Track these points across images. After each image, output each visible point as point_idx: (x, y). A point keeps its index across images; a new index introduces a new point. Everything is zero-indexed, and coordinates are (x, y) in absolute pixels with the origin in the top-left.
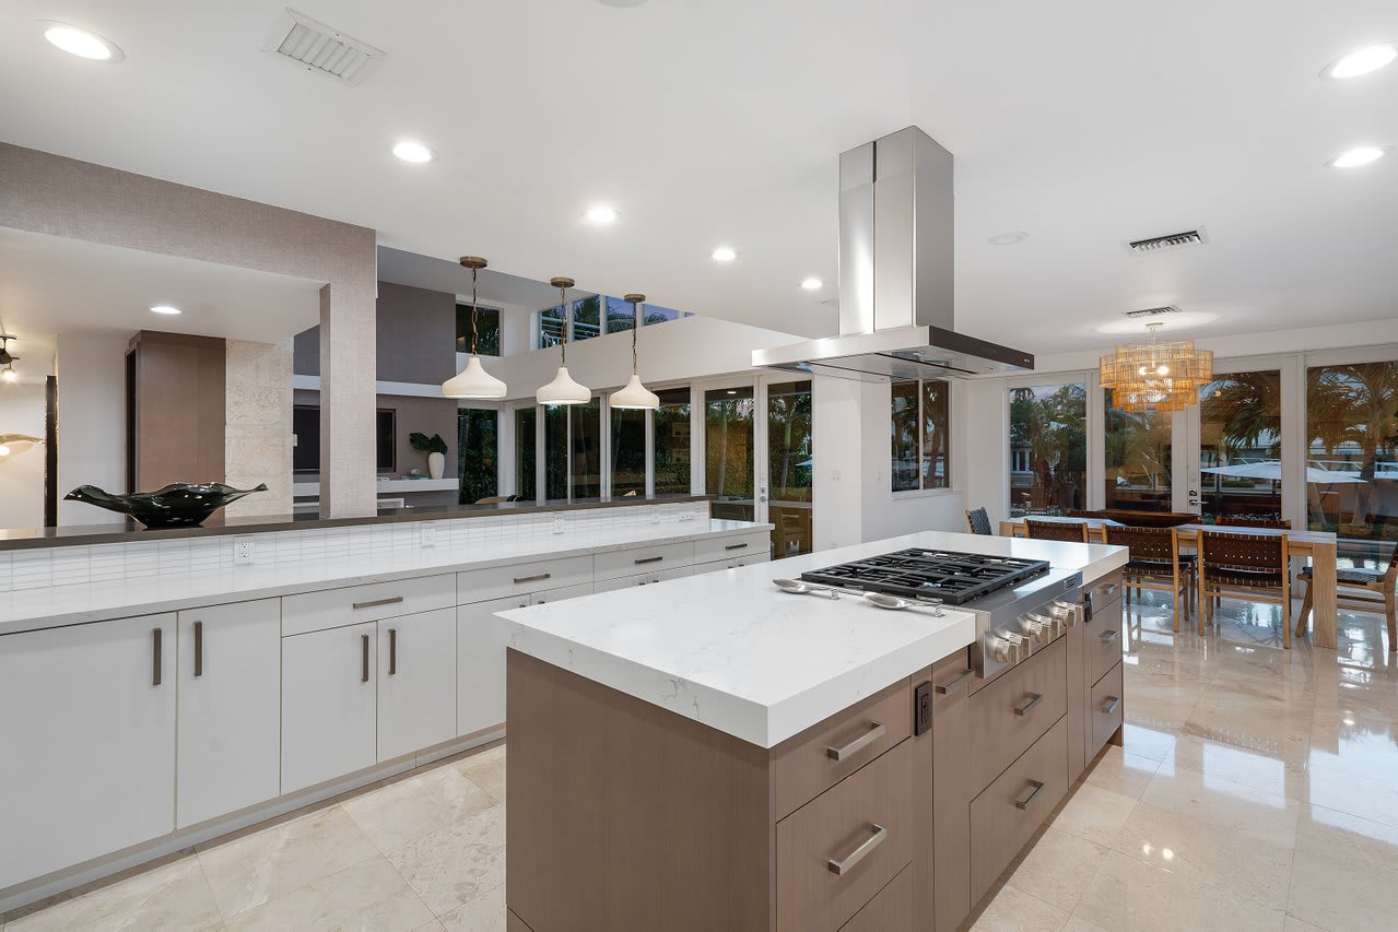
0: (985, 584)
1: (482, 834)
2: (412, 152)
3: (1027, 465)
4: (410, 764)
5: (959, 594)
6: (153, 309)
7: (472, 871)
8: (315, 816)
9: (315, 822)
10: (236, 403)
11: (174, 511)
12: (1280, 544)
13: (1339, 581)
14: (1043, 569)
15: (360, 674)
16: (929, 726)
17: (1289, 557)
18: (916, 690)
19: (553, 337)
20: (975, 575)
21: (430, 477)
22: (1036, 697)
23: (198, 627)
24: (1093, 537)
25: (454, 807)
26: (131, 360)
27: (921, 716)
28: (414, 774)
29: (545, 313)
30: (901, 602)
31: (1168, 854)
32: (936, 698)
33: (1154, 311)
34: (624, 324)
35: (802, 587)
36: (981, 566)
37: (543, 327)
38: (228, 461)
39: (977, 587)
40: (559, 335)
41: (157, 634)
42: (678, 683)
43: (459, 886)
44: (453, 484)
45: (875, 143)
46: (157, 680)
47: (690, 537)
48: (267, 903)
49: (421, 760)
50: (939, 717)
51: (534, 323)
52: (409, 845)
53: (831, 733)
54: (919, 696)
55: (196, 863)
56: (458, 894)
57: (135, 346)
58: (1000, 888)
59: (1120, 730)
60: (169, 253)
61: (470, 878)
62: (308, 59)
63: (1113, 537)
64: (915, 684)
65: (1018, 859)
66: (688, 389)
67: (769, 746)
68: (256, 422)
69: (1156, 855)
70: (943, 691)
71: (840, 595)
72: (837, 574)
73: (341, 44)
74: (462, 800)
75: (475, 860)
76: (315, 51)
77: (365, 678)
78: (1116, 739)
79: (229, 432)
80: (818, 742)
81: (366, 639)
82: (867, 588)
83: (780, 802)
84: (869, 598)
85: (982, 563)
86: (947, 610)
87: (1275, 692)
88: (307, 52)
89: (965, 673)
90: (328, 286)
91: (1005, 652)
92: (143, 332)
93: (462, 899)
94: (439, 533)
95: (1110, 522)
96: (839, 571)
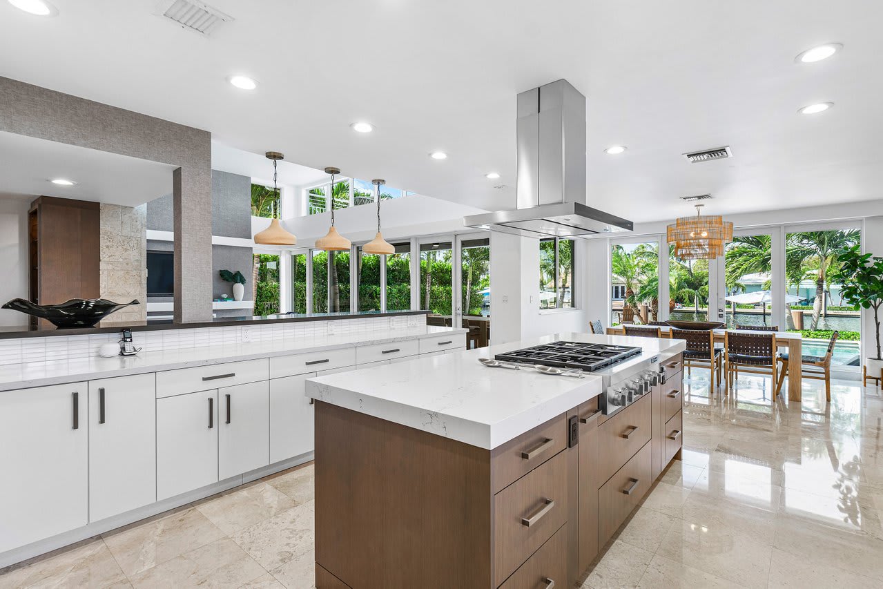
0: (606, 360)
1: (292, 523)
2: (243, 83)
3: (620, 295)
4: (239, 482)
5: (592, 365)
6: (54, 182)
7: (288, 544)
8: (180, 515)
9: (180, 519)
10: (108, 247)
11: (78, 317)
12: (771, 339)
13: (803, 361)
14: (639, 353)
15: (207, 423)
16: (577, 442)
17: (777, 347)
18: (570, 421)
19: (317, 207)
20: (600, 355)
21: (234, 300)
22: (634, 428)
23: (102, 392)
24: (665, 335)
25: (271, 507)
26: (33, 215)
27: (572, 437)
28: (242, 488)
29: (312, 191)
30: (558, 371)
31: (705, 530)
32: (581, 425)
33: (699, 198)
34: (365, 199)
35: (497, 363)
36: (602, 351)
37: (310, 201)
38: (102, 285)
39: (601, 362)
40: (322, 206)
41: (75, 396)
42: (433, 415)
43: (280, 553)
44: (251, 305)
45: (539, 88)
46: (75, 426)
47: (417, 336)
48: (155, 567)
49: (246, 480)
50: (582, 437)
51: (305, 197)
52: (244, 530)
53: (523, 444)
54: (572, 424)
55: (103, 545)
56: (280, 558)
57: (36, 206)
58: (614, 542)
59: (680, 451)
60: (74, 144)
61: (287, 549)
62: (183, 21)
63: (676, 335)
64: (569, 417)
65: (623, 525)
66: (409, 244)
67: (491, 449)
68: (121, 260)
69: (698, 529)
70: (584, 421)
71: (520, 368)
72: (517, 355)
73: (207, 12)
74: (276, 502)
75: (289, 538)
76: (188, 16)
77: (211, 426)
78: (678, 456)
79: (103, 266)
80: (516, 448)
81: (211, 401)
82: (536, 362)
83: (496, 483)
84: (539, 368)
85: (602, 349)
86: (586, 375)
87: (767, 427)
88: (183, 17)
89: (596, 412)
90: (180, 169)
91: (620, 399)
92: (43, 197)
93: (283, 561)
94: (254, 334)
95: (674, 328)
96: (518, 353)
